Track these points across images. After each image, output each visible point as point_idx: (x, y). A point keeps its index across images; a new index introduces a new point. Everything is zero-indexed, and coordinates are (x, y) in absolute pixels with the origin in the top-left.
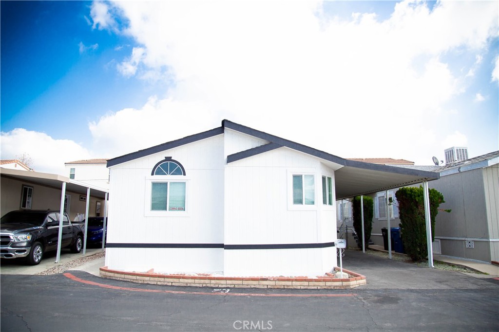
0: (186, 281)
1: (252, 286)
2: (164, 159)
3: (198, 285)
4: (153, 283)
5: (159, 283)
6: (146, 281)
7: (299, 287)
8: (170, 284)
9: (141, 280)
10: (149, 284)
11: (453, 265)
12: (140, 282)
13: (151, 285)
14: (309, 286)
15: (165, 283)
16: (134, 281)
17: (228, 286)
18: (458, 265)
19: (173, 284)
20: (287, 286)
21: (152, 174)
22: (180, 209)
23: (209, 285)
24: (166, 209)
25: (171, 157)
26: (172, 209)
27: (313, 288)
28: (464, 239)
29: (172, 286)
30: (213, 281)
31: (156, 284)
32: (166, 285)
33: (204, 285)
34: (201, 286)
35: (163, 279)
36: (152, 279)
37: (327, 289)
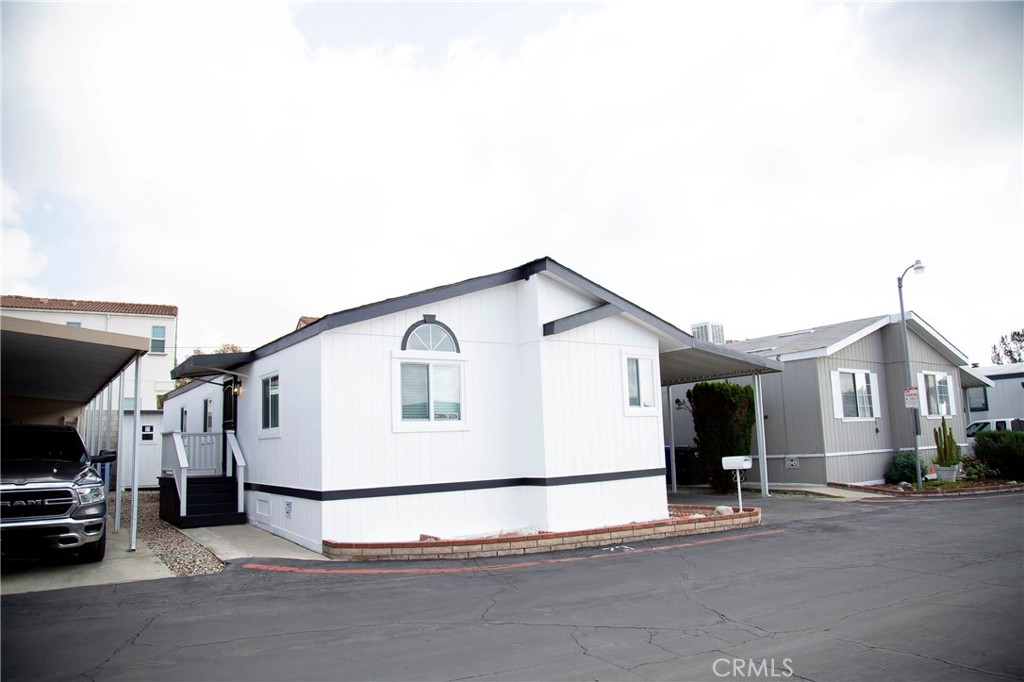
0: (549, 542)
1: (647, 537)
2: (422, 319)
3: (568, 547)
4: (489, 554)
5: (500, 553)
6: (474, 552)
7: (703, 531)
8: (522, 552)
9: (462, 553)
10: (482, 558)
11: (785, 492)
12: (461, 557)
13: (487, 558)
14: (715, 527)
15: (513, 552)
16: (447, 557)
17: (613, 541)
18: (792, 491)
19: (527, 551)
20: (690, 530)
21: (404, 347)
22: (452, 417)
23: (585, 544)
24: (428, 417)
25: (434, 316)
26: (440, 417)
27: (720, 529)
28: (782, 456)
29: (525, 555)
30: (591, 537)
31: (495, 555)
32: (515, 555)
33: (579, 546)
34: (573, 547)
35: (508, 544)
36: (485, 547)
37: (736, 529)
